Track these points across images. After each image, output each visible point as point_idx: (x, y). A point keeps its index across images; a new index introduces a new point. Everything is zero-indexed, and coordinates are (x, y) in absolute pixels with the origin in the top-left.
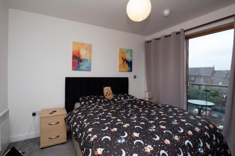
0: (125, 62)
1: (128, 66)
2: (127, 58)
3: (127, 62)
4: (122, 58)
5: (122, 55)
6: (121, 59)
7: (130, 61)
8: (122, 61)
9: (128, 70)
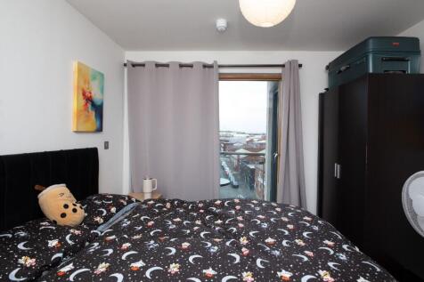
0: (89, 106)
1: (96, 116)
2: (93, 94)
3: (93, 105)
4: (84, 94)
5: (82, 85)
6: (81, 96)
7: (99, 103)
8: (83, 102)
9: (95, 128)
